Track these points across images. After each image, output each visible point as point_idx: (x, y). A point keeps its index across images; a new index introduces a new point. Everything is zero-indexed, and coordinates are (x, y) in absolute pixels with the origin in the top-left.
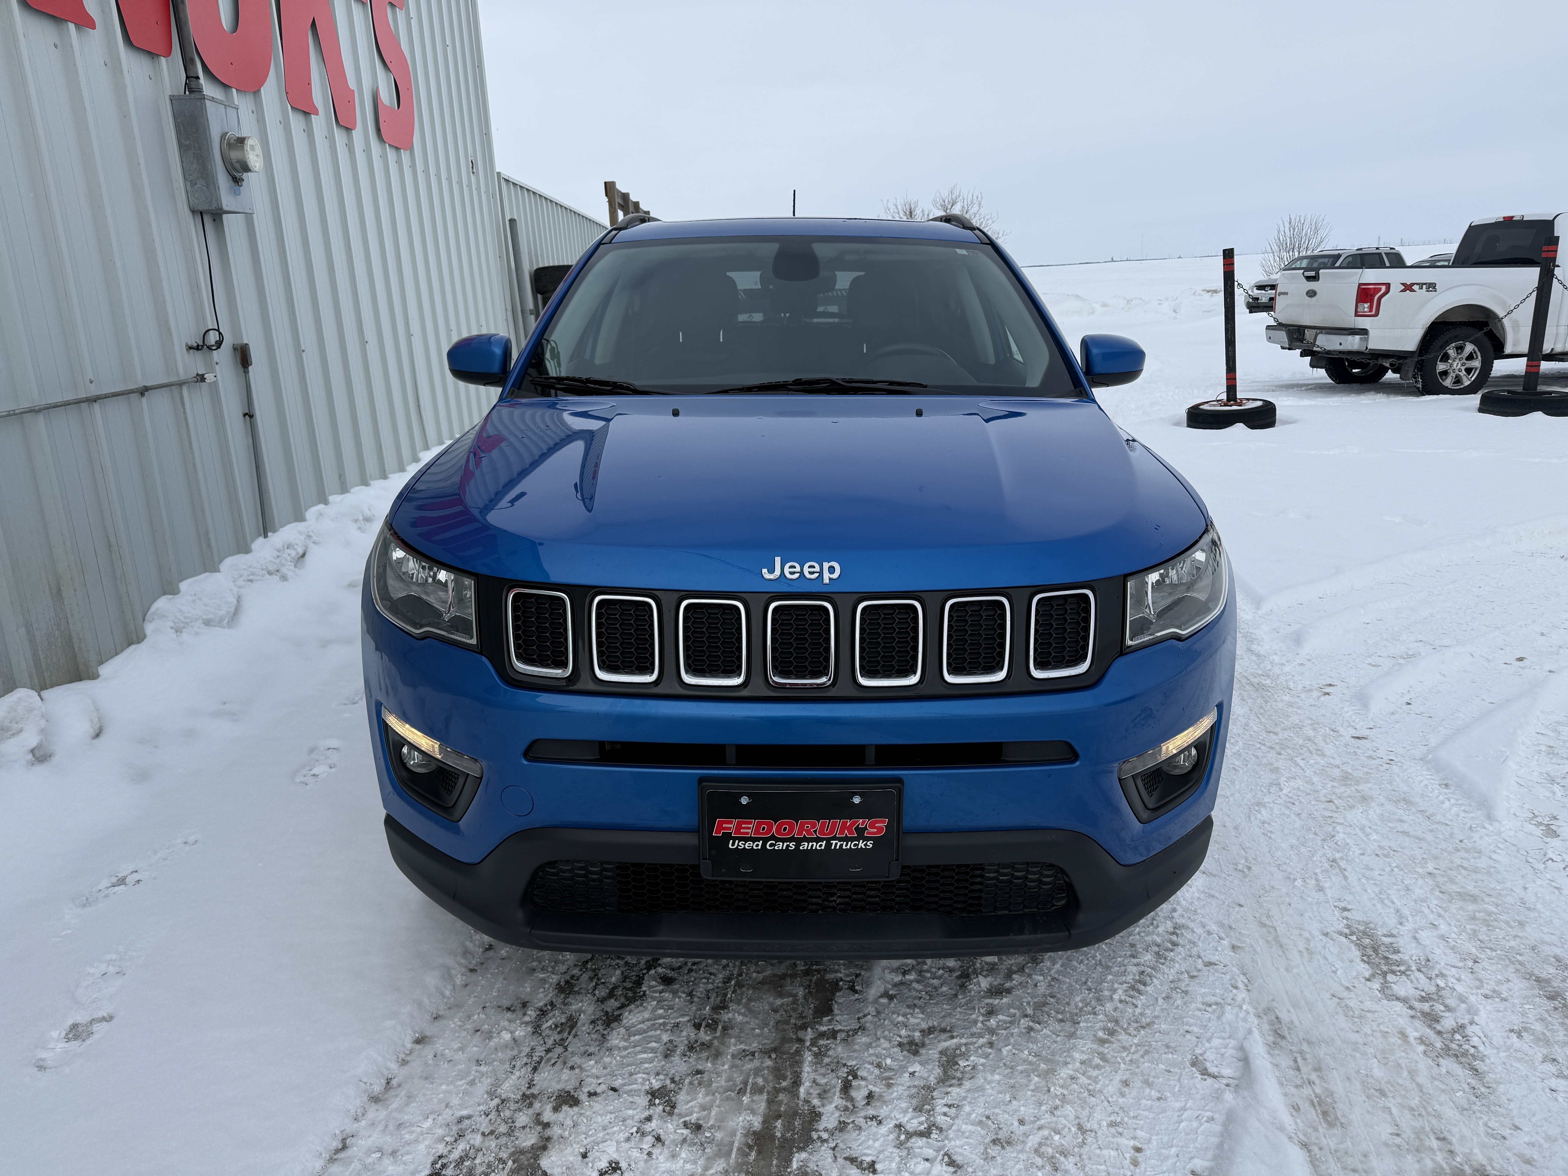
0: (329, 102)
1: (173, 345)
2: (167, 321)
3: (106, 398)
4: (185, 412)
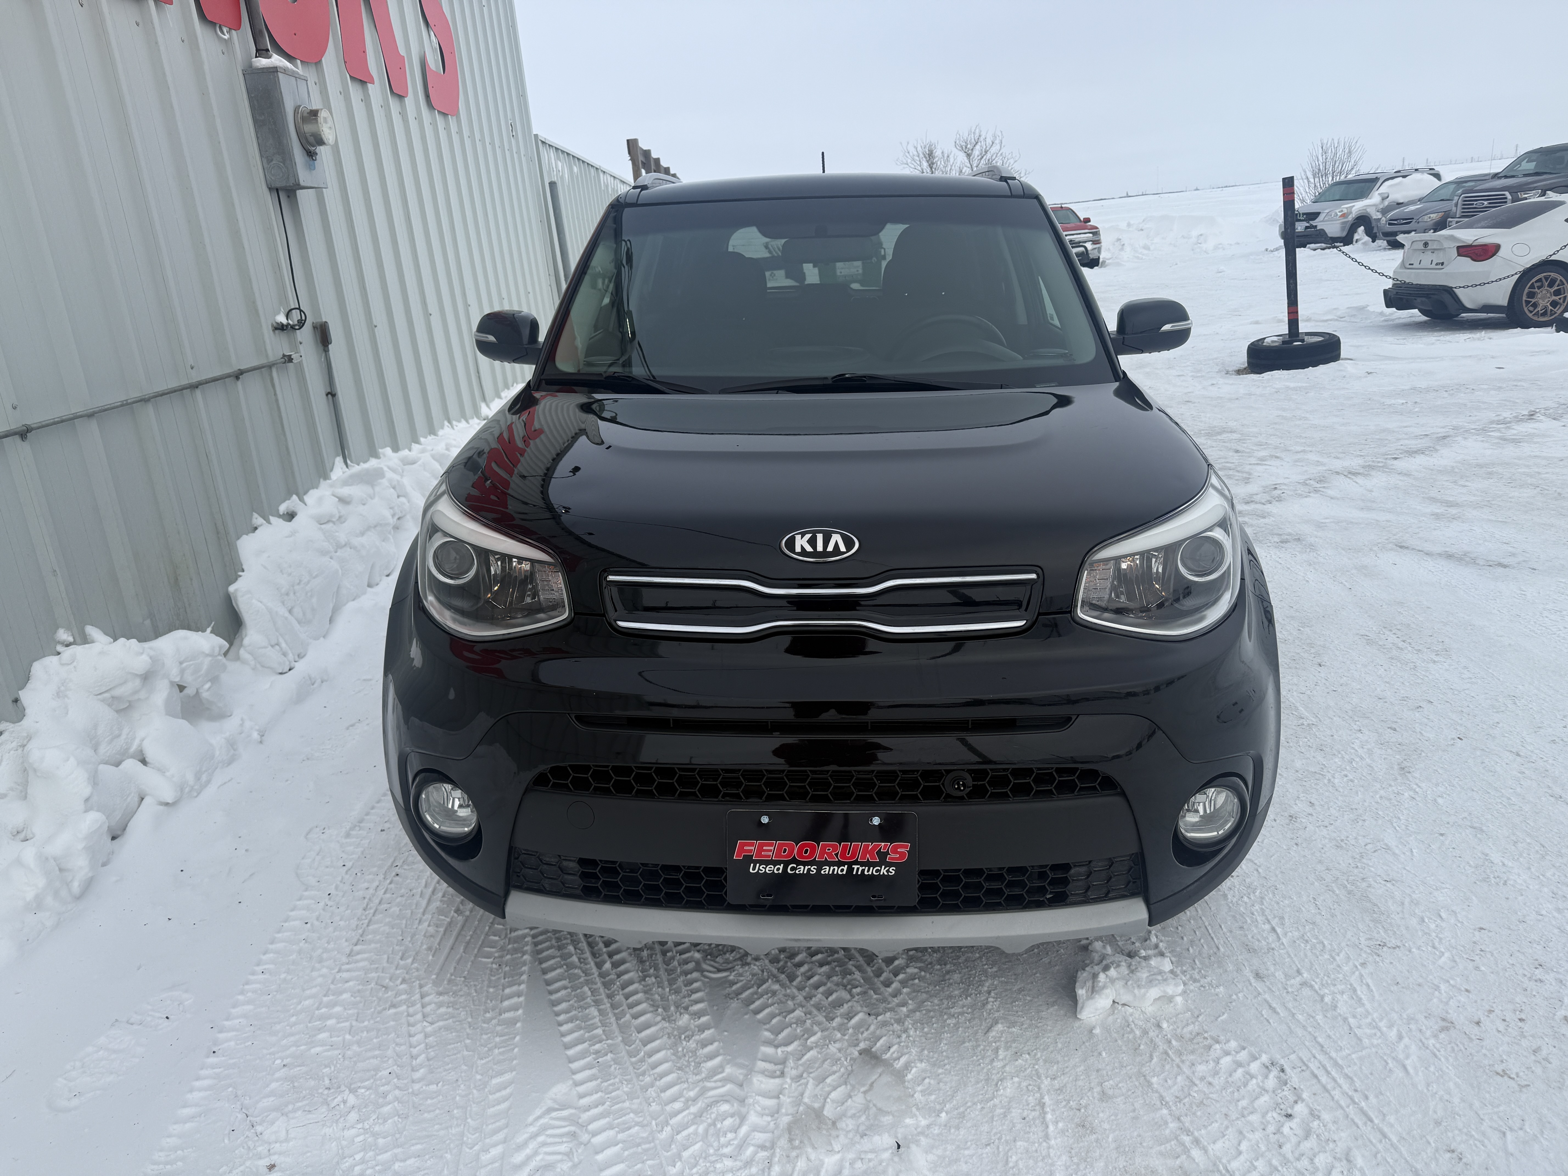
0: (382, 70)
1: (261, 326)
2: (254, 302)
4: (275, 394)
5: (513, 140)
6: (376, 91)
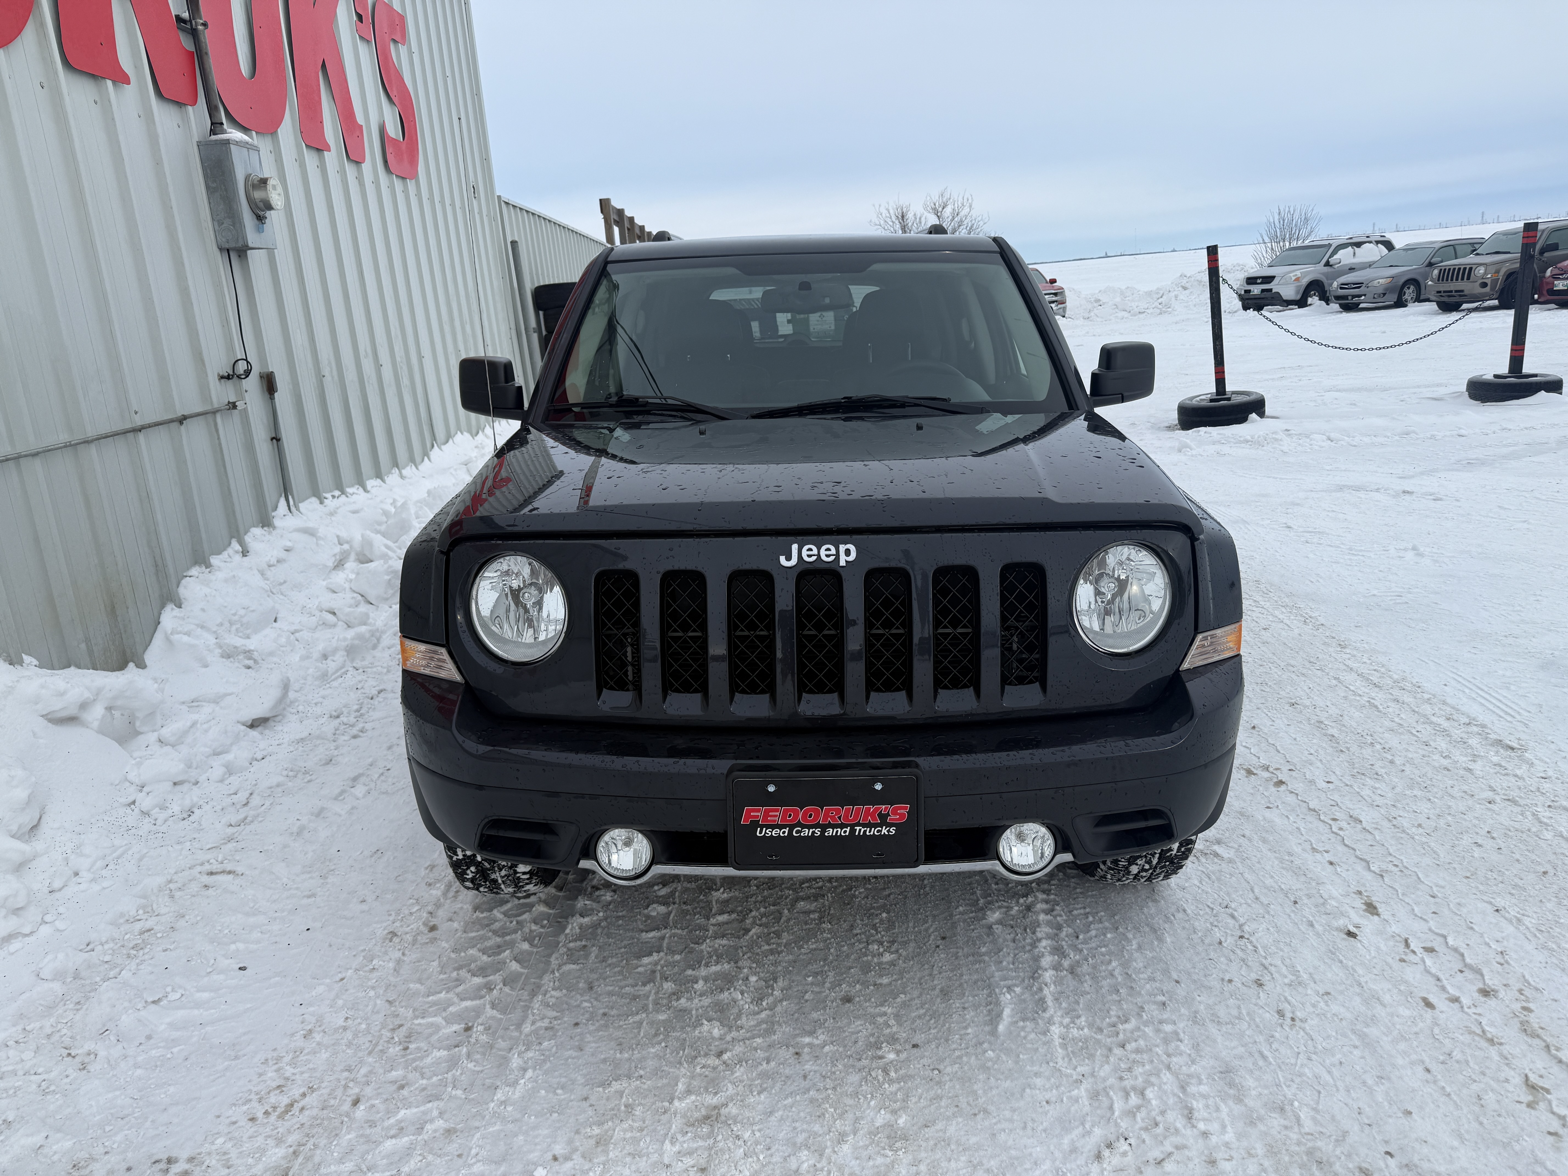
0: (339, 140)
1: (206, 374)
2: (201, 354)
3: (150, 427)
4: (219, 438)
5: (475, 202)
6: (332, 158)
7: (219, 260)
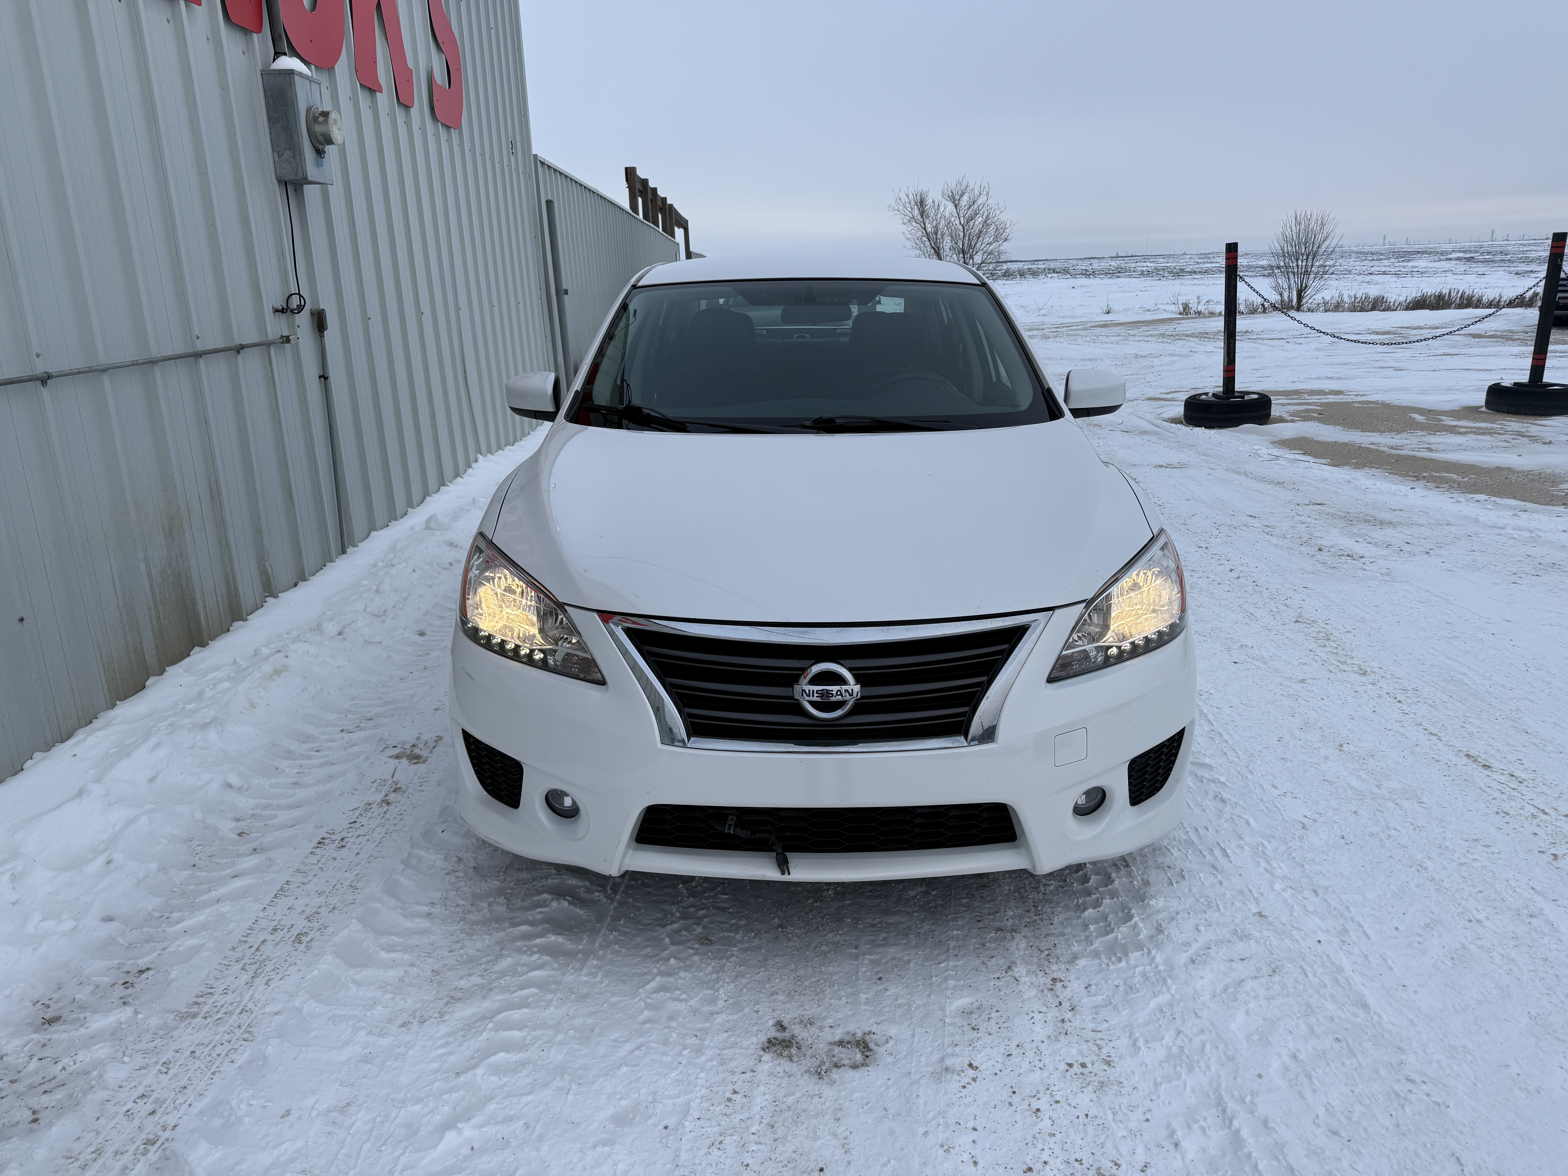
0: (390, 81)
1: (263, 307)
2: (259, 287)
3: (210, 353)
4: (272, 371)
5: (512, 158)
6: (384, 99)
7: (277, 191)
